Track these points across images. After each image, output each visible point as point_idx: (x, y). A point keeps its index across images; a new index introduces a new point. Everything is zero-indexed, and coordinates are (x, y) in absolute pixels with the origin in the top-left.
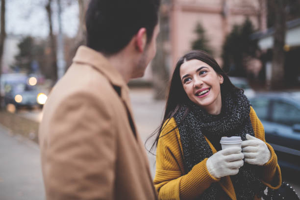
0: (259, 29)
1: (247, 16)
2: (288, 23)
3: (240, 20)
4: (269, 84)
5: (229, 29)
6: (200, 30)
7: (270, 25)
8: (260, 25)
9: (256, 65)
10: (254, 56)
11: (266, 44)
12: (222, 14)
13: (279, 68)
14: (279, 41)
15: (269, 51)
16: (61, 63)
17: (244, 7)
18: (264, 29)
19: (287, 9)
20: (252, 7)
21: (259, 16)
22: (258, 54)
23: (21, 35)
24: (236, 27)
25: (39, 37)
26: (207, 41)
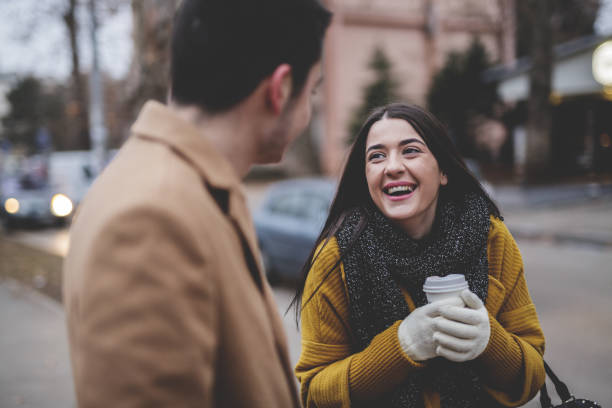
0: (500, 61)
1: (475, 33)
2: (559, 49)
3: (460, 42)
4: (520, 171)
5: (440, 61)
6: (380, 63)
7: (521, 52)
8: (502, 52)
9: (494, 133)
10: (490, 115)
11: (514, 90)
12: (426, 30)
13: (541, 139)
14: (541, 86)
15: (521, 104)
16: (98, 132)
17: (469, 15)
18: (511, 61)
19: (555, 20)
20: (486, 17)
21: (499, 34)
22: (498, 110)
23: (15, 74)
24: (453, 57)
25: (51, 78)
26: (396, 85)
